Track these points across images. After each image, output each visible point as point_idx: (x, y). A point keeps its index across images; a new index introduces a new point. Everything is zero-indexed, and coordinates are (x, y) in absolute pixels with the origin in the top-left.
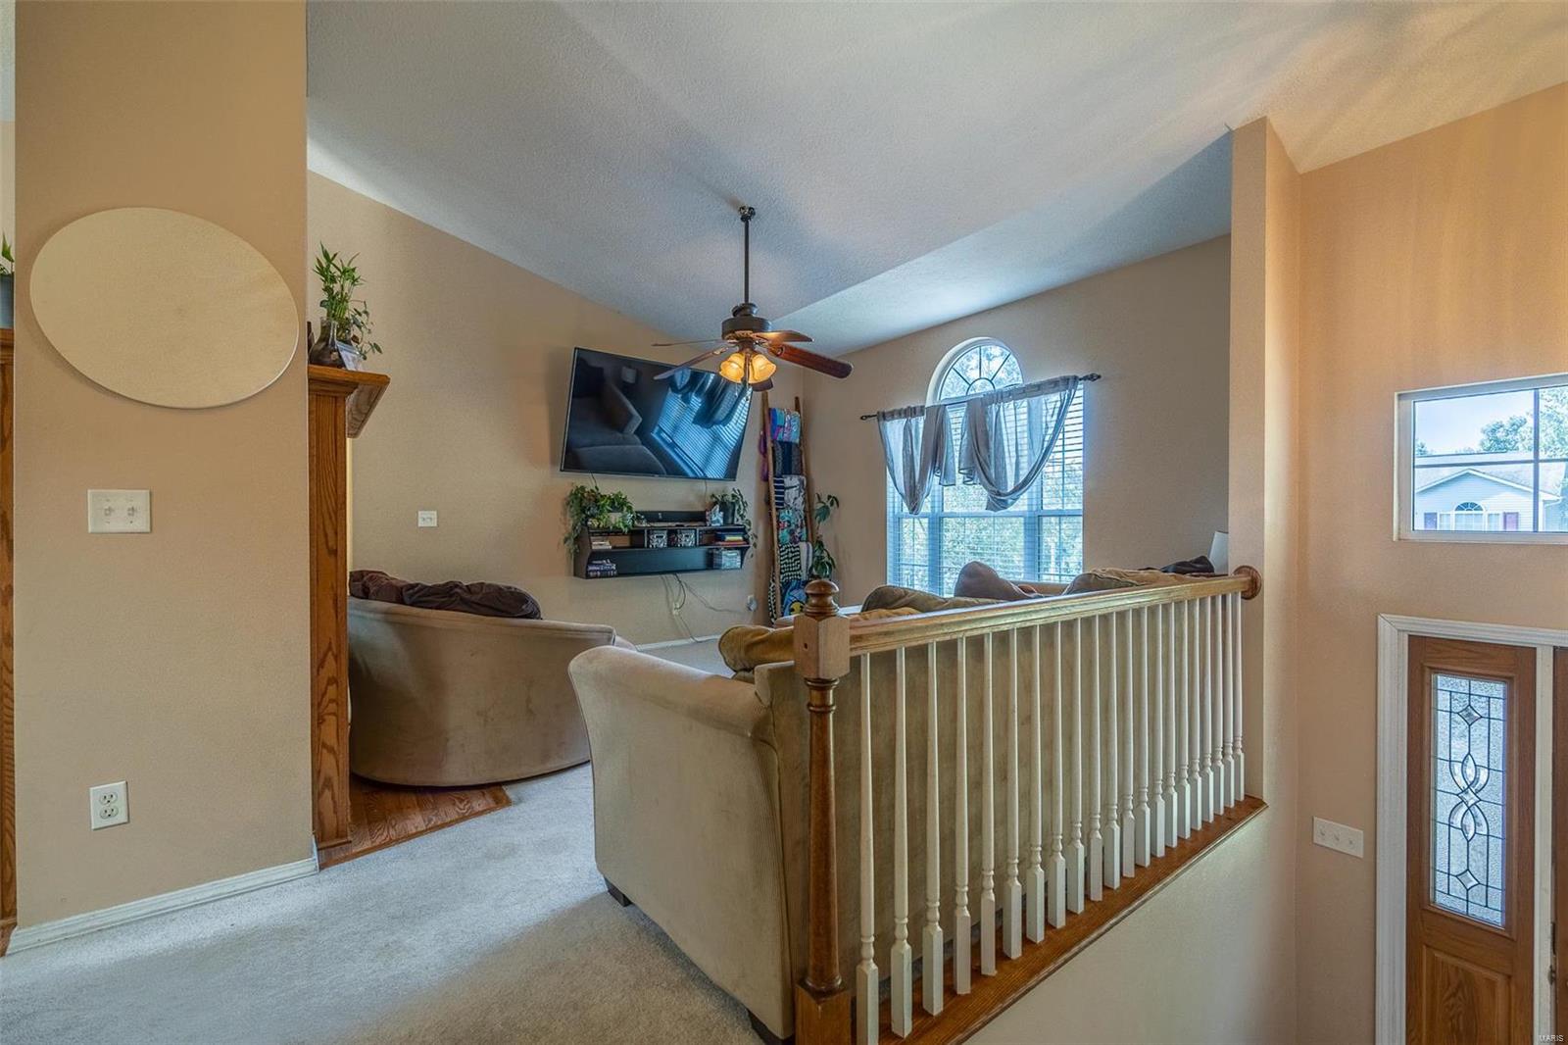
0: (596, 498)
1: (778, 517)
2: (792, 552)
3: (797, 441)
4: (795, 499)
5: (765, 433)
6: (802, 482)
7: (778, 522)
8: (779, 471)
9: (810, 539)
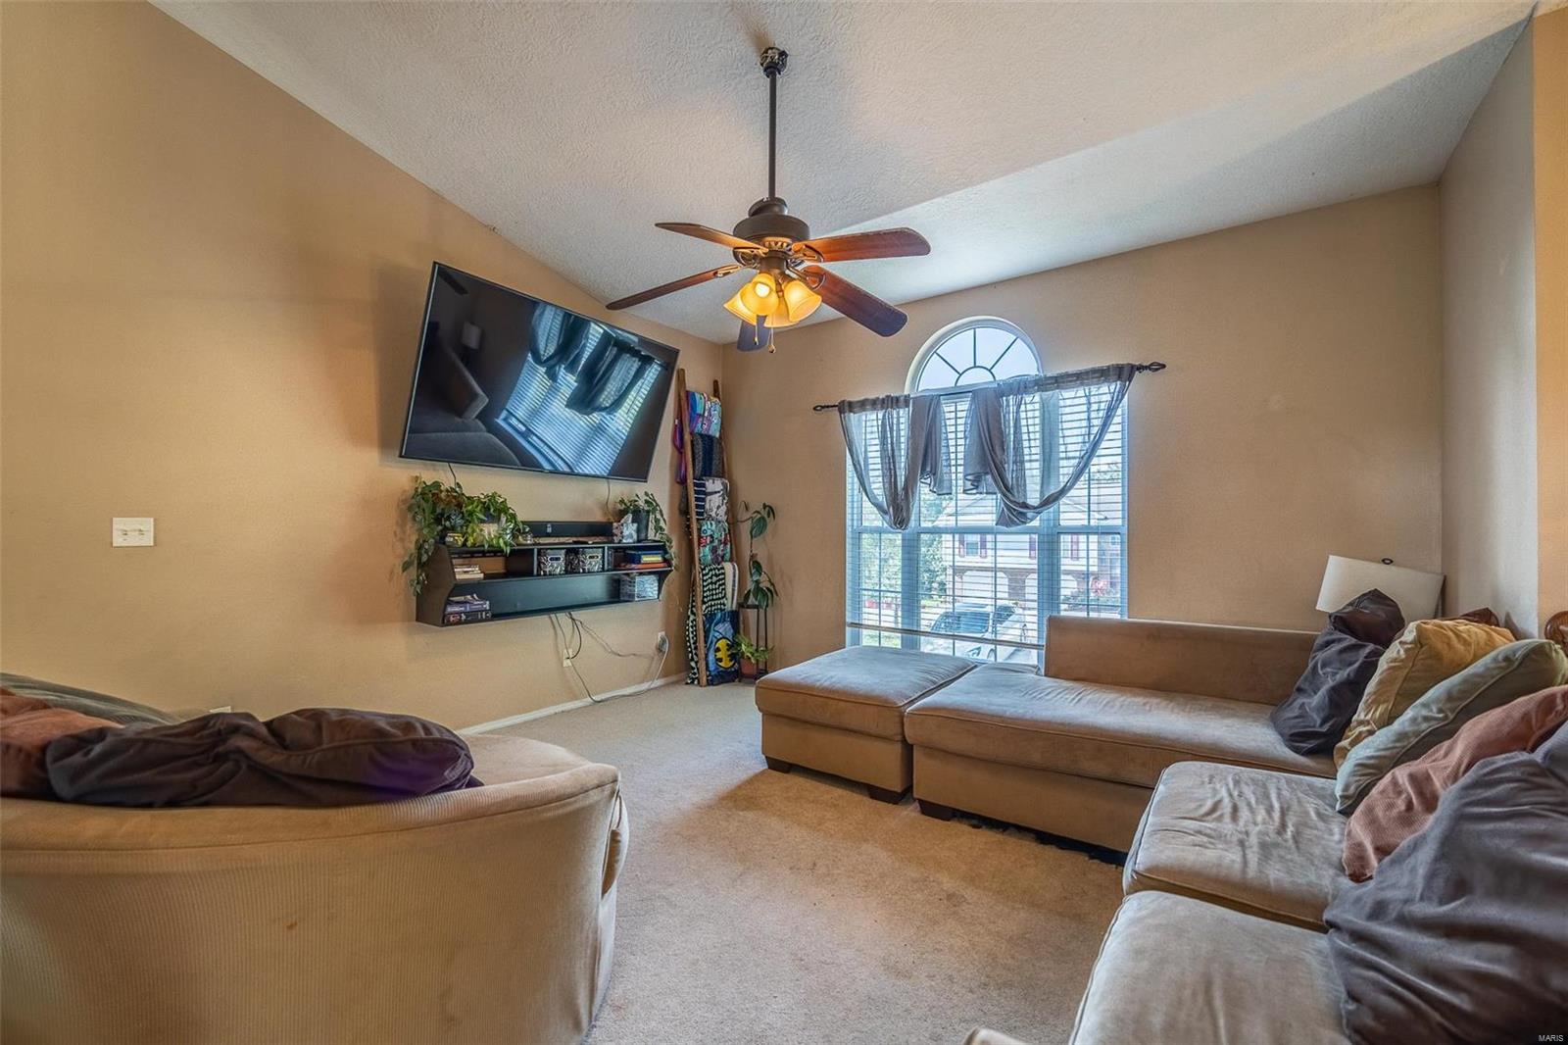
0: (457, 500)
1: (699, 530)
2: (716, 575)
3: (717, 435)
4: (719, 507)
5: (681, 422)
6: (725, 487)
7: (700, 537)
8: (698, 473)
9: (735, 559)
